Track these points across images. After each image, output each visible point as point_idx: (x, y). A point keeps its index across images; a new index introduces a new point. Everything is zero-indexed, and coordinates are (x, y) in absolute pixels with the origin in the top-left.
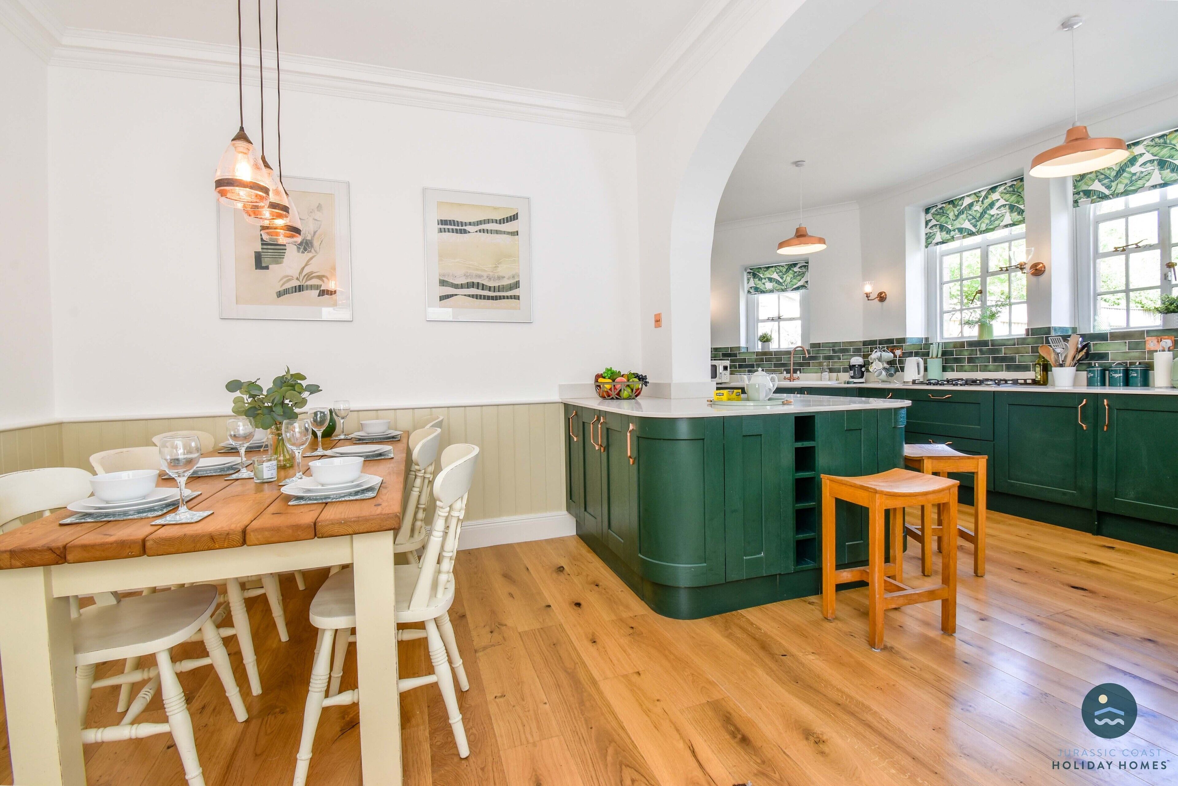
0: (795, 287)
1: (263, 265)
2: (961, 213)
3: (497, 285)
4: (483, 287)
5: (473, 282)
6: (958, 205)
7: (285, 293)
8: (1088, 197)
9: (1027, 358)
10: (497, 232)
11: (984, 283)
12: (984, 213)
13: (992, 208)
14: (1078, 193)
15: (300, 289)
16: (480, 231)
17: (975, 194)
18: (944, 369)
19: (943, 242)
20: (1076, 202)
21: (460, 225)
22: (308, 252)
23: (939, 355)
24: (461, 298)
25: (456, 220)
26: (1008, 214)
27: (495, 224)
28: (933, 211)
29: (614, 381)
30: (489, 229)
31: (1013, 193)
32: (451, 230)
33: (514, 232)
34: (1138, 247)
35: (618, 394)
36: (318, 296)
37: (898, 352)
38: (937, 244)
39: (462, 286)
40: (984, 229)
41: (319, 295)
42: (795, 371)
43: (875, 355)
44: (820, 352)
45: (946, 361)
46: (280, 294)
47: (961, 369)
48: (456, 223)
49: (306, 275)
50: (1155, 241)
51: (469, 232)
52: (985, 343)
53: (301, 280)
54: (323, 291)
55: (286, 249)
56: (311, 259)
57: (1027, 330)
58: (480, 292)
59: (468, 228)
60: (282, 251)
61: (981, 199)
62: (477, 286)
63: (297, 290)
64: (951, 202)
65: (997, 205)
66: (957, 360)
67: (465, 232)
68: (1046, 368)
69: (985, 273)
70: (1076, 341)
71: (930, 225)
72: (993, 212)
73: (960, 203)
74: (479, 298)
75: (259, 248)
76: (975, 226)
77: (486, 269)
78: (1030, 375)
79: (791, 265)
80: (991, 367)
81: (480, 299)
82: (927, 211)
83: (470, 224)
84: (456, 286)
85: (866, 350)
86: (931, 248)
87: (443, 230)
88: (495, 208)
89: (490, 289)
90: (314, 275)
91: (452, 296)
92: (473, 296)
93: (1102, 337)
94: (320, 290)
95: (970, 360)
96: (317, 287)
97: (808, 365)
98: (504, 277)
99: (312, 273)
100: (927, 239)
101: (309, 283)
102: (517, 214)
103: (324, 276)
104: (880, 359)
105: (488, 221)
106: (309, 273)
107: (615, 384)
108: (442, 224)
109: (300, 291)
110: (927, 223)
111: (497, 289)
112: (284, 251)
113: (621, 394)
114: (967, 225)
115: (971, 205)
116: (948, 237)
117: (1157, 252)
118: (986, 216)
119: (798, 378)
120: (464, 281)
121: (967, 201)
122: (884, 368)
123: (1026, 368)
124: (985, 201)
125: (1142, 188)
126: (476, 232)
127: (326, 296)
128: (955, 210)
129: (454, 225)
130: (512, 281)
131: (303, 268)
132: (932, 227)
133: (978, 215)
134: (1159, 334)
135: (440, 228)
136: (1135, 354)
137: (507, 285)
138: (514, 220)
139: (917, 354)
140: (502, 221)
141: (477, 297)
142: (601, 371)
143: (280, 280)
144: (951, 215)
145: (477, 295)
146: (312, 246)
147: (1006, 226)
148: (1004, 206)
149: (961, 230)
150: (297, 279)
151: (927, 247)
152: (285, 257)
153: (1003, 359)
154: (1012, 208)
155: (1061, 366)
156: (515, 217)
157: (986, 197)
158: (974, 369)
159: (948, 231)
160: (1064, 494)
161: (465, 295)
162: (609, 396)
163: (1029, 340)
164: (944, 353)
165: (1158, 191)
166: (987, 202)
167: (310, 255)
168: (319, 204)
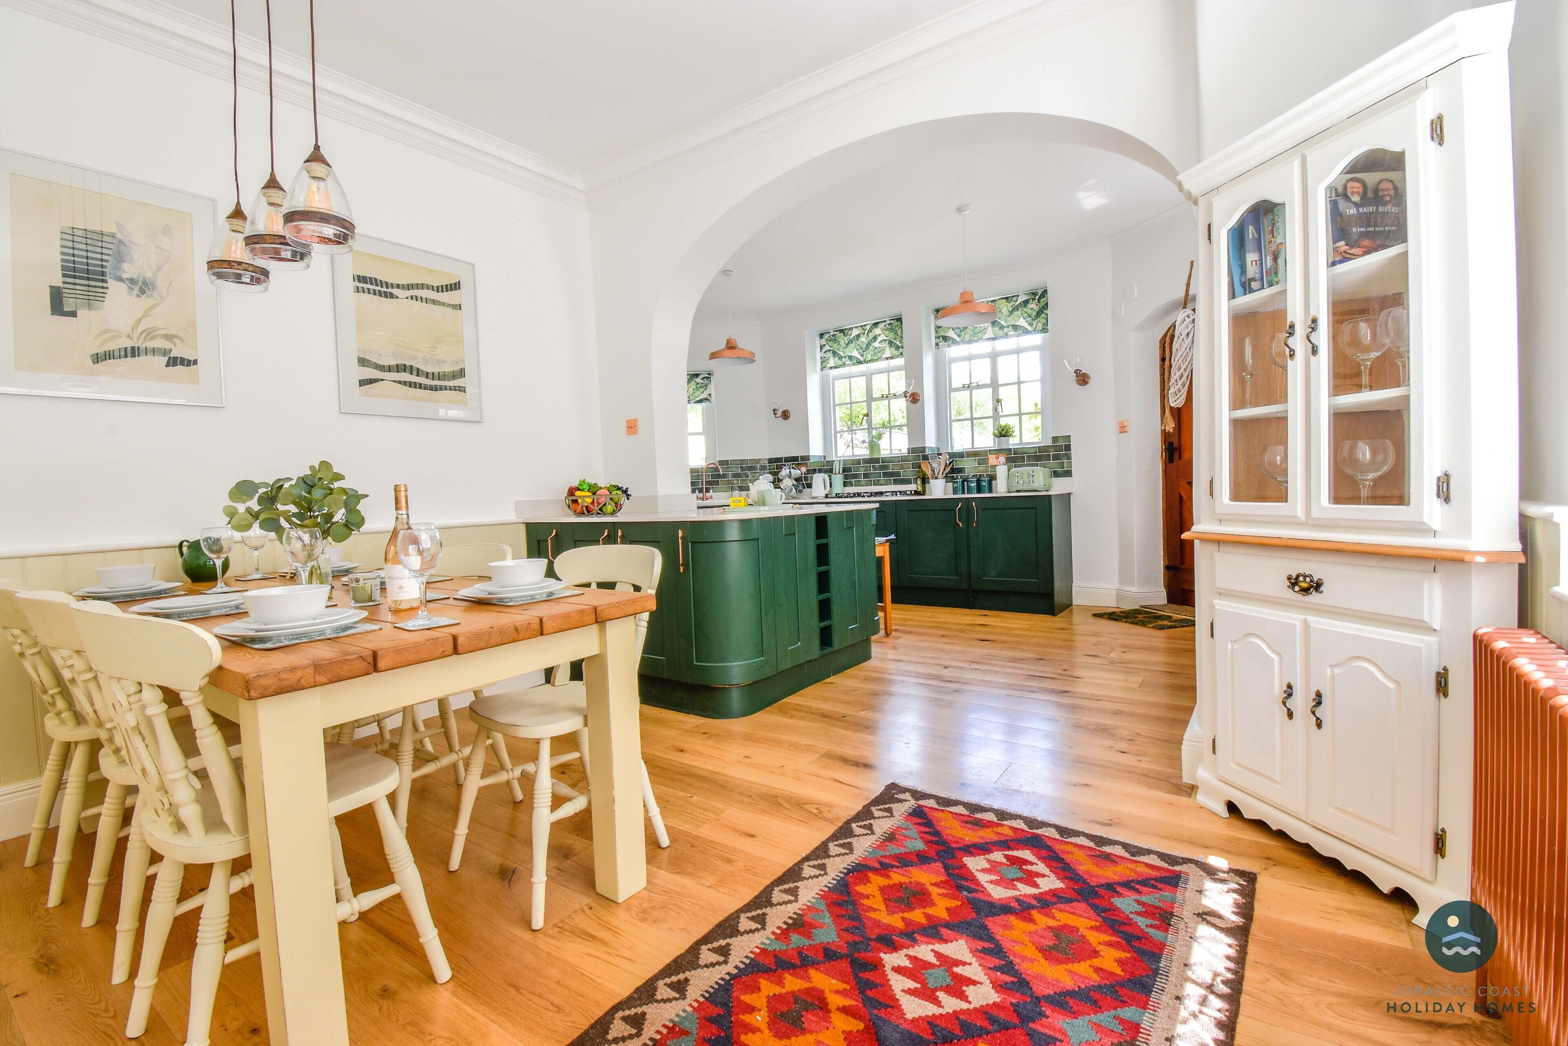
0: (698, 399)
1: (66, 309)
2: (850, 342)
3: (436, 371)
4: (419, 373)
5: (405, 365)
6: (847, 334)
7: (108, 357)
8: (946, 342)
9: (909, 473)
10: (434, 302)
11: (869, 407)
12: (869, 345)
13: (875, 341)
14: (938, 338)
15: (134, 352)
16: (412, 298)
17: (861, 326)
18: (845, 484)
19: (836, 367)
20: (937, 344)
21: (384, 285)
22: (147, 297)
23: (841, 472)
24: (389, 385)
25: (379, 278)
26: (888, 348)
27: (430, 291)
28: (826, 336)
29: (594, 494)
30: (424, 296)
31: (892, 330)
32: (372, 291)
33: (456, 306)
34: (978, 385)
35: (601, 509)
36: (166, 366)
37: (804, 469)
38: (831, 368)
39: (389, 369)
40: (870, 359)
41: (168, 365)
42: (708, 490)
43: (785, 472)
44: (728, 470)
45: (846, 477)
46: (97, 359)
47: (858, 484)
48: (379, 282)
49: (144, 332)
50: (988, 382)
51: (397, 297)
52: (877, 460)
53: (135, 339)
54: (175, 359)
55: (107, 288)
56: (153, 307)
57: (909, 449)
58: (414, 378)
59: (395, 291)
60: (101, 290)
61: (866, 332)
62: (411, 370)
63: (129, 354)
64: (842, 331)
65: (880, 339)
66: (855, 476)
67: (392, 296)
68: (925, 480)
69: (870, 399)
70: (944, 459)
71: (825, 349)
72: (876, 344)
73: (849, 332)
74: (413, 386)
75: (58, 280)
76: (862, 355)
77: (422, 349)
78: (913, 487)
79: (693, 375)
80: (882, 482)
81: (415, 387)
82: (821, 336)
83: (398, 286)
84: (381, 368)
85: (772, 467)
86: (826, 371)
87: (361, 289)
88: (430, 271)
89: (427, 375)
90: (156, 333)
91: (376, 381)
92: (405, 383)
93: (961, 455)
94: (170, 357)
95: (866, 476)
96: (165, 352)
97: (717, 483)
98: (445, 362)
99: (155, 329)
100: (822, 362)
101: (151, 344)
102: (459, 282)
103: (175, 336)
104: (790, 476)
105: (422, 286)
106: (150, 328)
107: (595, 497)
108: (359, 282)
109: (133, 356)
110: (822, 347)
111: (436, 376)
112: (104, 290)
113: (604, 509)
114: (855, 354)
115: (858, 336)
116: (840, 362)
117: (990, 390)
118: (871, 347)
119: (711, 497)
120: (393, 363)
121: (855, 332)
122: (793, 485)
123: (907, 482)
124: (870, 334)
125: (980, 339)
126: (407, 298)
127: (179, 368)
128: (845, 338)
129: (377, 285)
130: (456, 368)
131: (140, 320)
132: (826, 352)
133: (865, 346)
134: (996, 452)
135: (357, 287)
136: (982, 467)
137: (449, 372)
138: (456, 289)
139: (820, 471)
140: (440, 288)
141: (410, 384)
142: (576, 484)
143: (98, 336)
144: (842, 343)
145: (410, 382)
146: (154, 288)
147: (887, 359)
148: (885, 340)
149: (850, 358)
150: (129, 336)
151: (822, 370)
152: (105, 300)
153: (892, 474)
154: (891, 343)
155: (936, 478)
156: (456, 286)
157: (870, 331)
158: (869, 484)
159: (841, 358)
160: (949, 580)
161: (395, 381)
162: (588, 512)
163: (910, 458)
164: (845, 470)
165: (990, 343)
166: (871, 335)
167: (151, 302)
168: (166, 225)
